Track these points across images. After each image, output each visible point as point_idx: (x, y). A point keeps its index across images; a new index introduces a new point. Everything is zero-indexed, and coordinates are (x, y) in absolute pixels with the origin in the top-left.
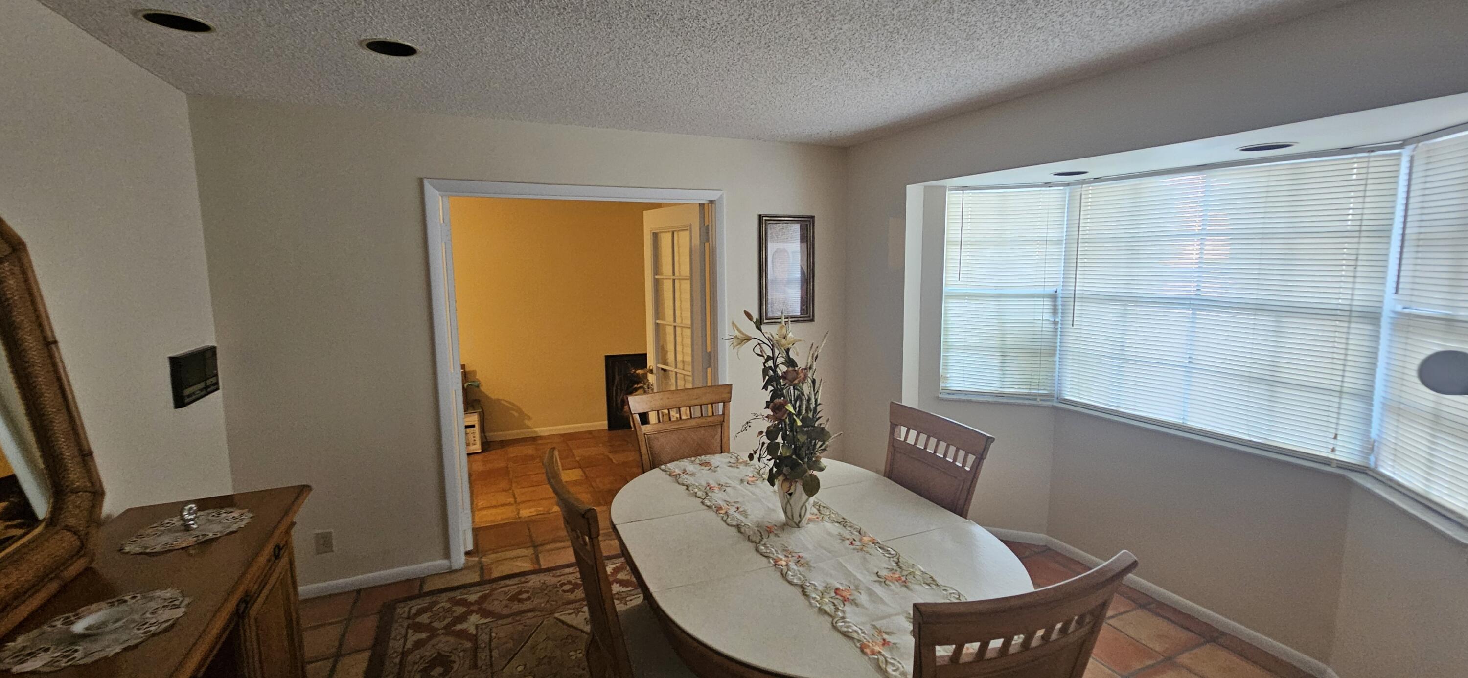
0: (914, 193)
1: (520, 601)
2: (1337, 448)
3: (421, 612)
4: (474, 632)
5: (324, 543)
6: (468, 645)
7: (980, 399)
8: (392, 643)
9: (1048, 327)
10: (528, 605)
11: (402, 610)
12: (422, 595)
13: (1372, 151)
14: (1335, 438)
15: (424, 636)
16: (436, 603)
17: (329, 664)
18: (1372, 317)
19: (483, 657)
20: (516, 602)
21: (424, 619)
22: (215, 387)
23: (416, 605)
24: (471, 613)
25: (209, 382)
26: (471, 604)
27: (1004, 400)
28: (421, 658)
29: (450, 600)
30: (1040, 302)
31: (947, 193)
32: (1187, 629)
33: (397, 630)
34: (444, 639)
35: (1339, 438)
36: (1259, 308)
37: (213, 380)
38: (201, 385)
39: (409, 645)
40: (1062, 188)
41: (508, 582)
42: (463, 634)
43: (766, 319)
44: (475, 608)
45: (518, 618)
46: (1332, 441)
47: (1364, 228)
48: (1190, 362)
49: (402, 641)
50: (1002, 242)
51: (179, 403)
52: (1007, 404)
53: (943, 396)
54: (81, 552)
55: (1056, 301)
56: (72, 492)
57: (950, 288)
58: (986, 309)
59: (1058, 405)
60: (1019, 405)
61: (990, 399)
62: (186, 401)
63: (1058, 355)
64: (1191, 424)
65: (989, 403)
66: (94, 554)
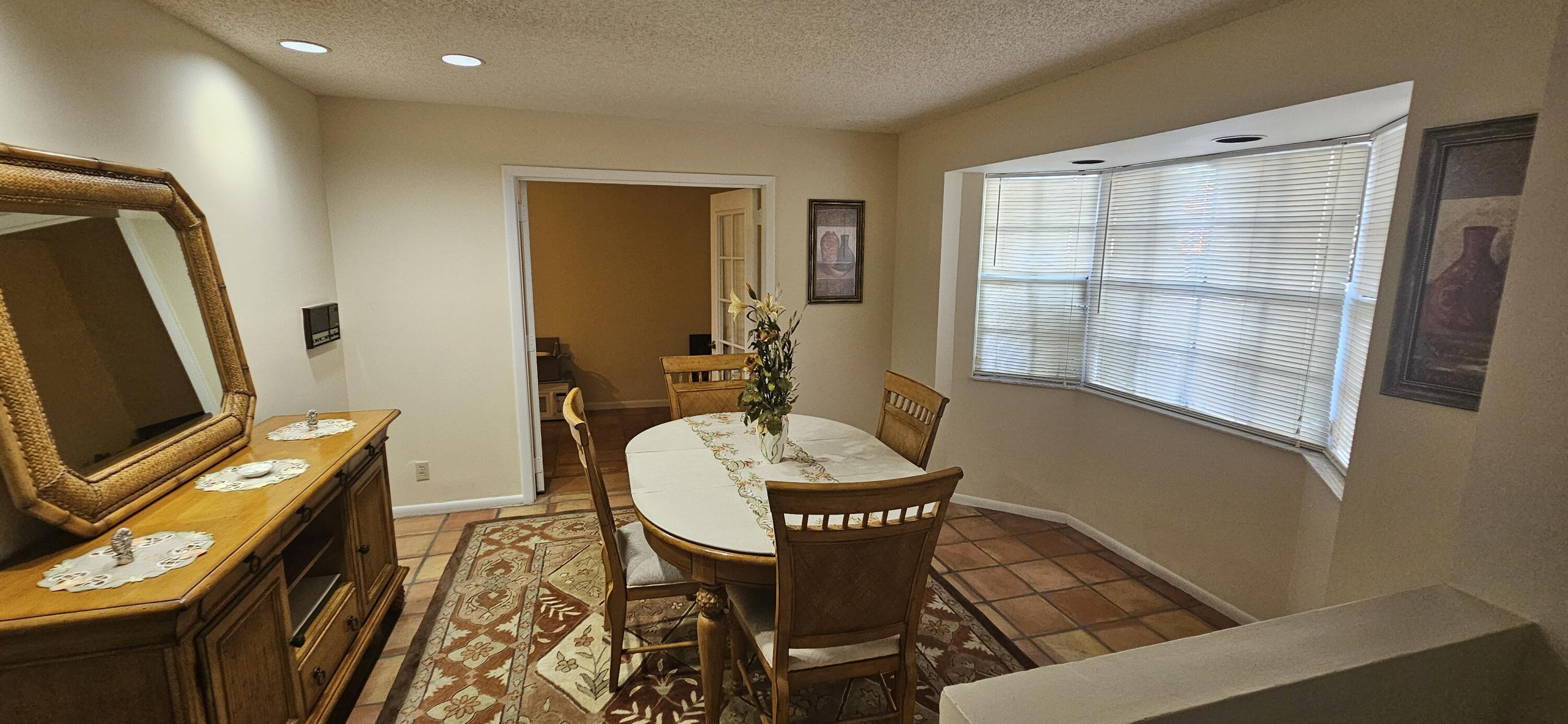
0: (953, 181)
1: (575, 530)
2: (1302, 430)
3: (494, 531)
4: (533, 549)
5: (423, 473)
6: (527, 556)
7: (1009, 381)
8: (468, 550)
9: (1077, 314)
10: (580, 533)
11: (479, 529)
12: (497, 520)
13: (1346, 143)
14: (1300, 420)
15: (493, 547)
16: (507, 526)
17: (420, 559)
18: (1335, 303)
19: (537, 566)
20: (571, 531)
21: (496, 536)
22: (337, 336)
23: (490, 527)
24: (533, 535)
25: (332, 331)
26: (535, 529)
27: (1031, 383)
28: (489, 562)
29: (519, 525)
30: (1069, 288)
31: (986, 180)
32: (1164, 596)
33: (474, 542)
34: (509, 551)
35: (1303, 420)
36: (1248, 295)
37: (336, 330)
38: (326, 333)
39: (481, 553)
40: (1096, 176)
41: (568, 516)
42: (525, 549)
43: (813, 299)
44: (538, 532)
45: (570, 542)
46: (1297, 423)
47: (1335, 218)
48: (1194, 348)
49: (476, 550)
50: (1037, 228)
51: (310, 345)
52: (1033, 386)
53: (976, 377)
54: (241, 433)
55: (1085, 288)
56: (236, 393)
57: (986, 273)
58: (1020, 294)
59: (1082, 389)
60: (1045, 387)
61: (1019, 381)
62: (314, 344)
63: (1086, 341)
64: (1191, 407)
65: (1017, 384)
66: (249, 436)
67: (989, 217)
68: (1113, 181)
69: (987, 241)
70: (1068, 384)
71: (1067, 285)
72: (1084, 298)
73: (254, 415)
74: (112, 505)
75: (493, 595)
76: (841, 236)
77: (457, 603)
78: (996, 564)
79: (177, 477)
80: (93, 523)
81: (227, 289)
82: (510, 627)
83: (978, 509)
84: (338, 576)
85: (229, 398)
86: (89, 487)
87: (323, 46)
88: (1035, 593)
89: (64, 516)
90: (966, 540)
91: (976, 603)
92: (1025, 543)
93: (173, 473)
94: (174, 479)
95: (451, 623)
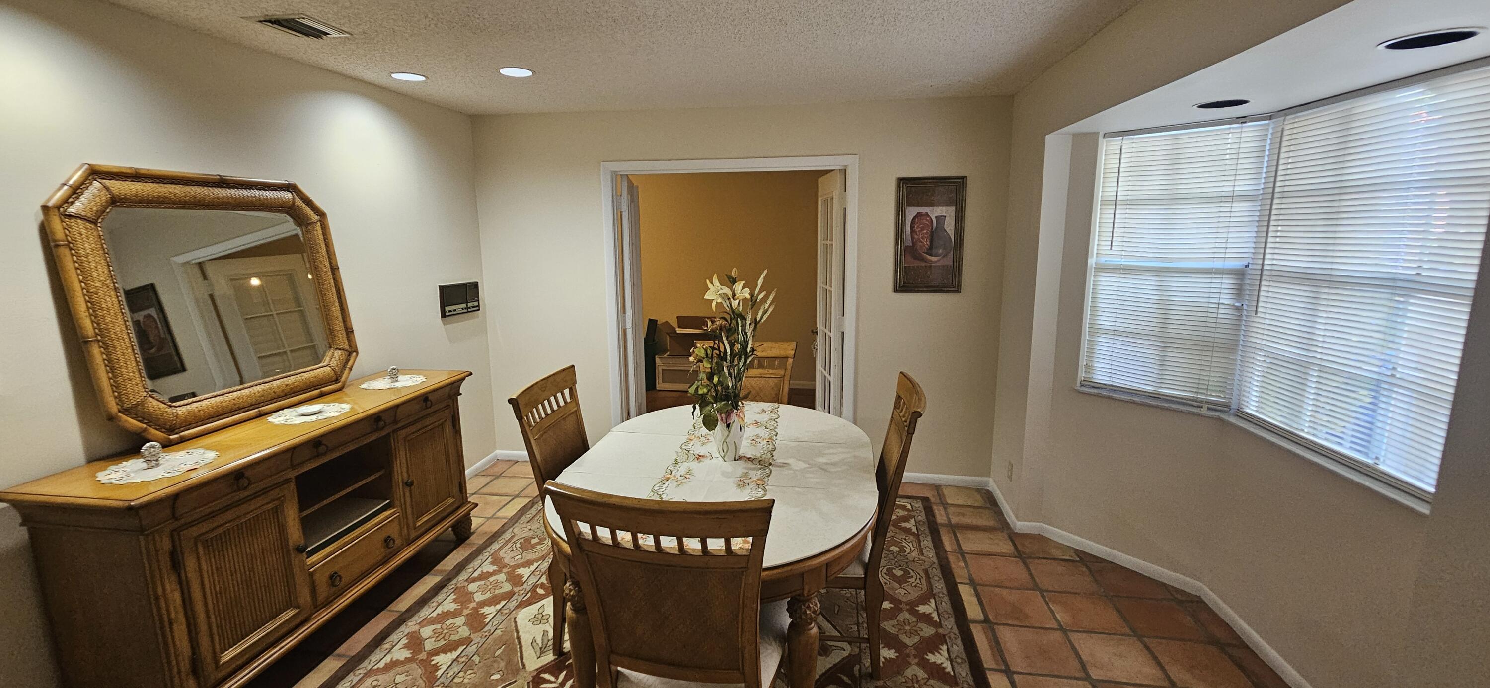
0: (1054, 142)
7: (1126, 397)
9: (1226, 315)
22: (477, 308)
25: (471, 304)
27: (1155, 403)
30: (1217, 280)
31: (1102, 141)
37: (476, 304)
38: (464, 306)
40: (1267, 122)
43: (902, 286)
50: (1171, 199)
51: (444, 315)
52: (1157, 407)
53: (1083, 389)
54: (337, 380)
55: (1242, 280)
56: (337, 349)
57: (1103, 259)
58: (1147, 286)
59: (1233, 420)
60: (1174, 410)
61: (1136, 399)
62: (447, 314)
63: (1240, 353)
64: (1382, 467)
65: (1134, 402)
66: (344, 384)
67: (1104, 188)
68: (1287, 127)
69: (1101, 218)
70: (1209, 409)
71: (1214, 276)
72: (1239, 292)
73: (352, 367)
74: (189, 425)
75: (534, 541)
76: (936, 217)
77: (507, 541)
78: (1056, 626)
79: (260, 409)
80: (170, 435)
81: (340, 269)
82: (525, 572)
83: (1078, 552)
84: (388, 501)
85: (330, 353)
86: (169, 410)
87: (422, 76)
88: (1088, 677)
89: (141, 428)
90: (1036, 587)
91: (990, 669)
92: (1119, 611)
93: (257, 406)
94: (256, 410)
95: (490, 557)
